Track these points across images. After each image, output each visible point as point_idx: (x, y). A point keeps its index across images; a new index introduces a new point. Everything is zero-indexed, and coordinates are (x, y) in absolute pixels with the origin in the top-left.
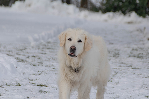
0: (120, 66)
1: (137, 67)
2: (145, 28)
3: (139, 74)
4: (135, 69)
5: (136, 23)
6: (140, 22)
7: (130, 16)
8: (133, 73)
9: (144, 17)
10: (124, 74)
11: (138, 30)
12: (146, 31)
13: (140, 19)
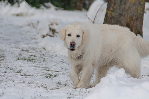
0: (5, 72)
1: (27, 74)
2: (38, 22)
3: (29, 82)
4: (25, 77)
5: (27, 15)
6: (32, 14)
7: (19, 6)
8: (22, 81)
9: (38, 7)
10: (10, 82)
11: (29, 25)
12: (40, 26)
13: (33, 10)
